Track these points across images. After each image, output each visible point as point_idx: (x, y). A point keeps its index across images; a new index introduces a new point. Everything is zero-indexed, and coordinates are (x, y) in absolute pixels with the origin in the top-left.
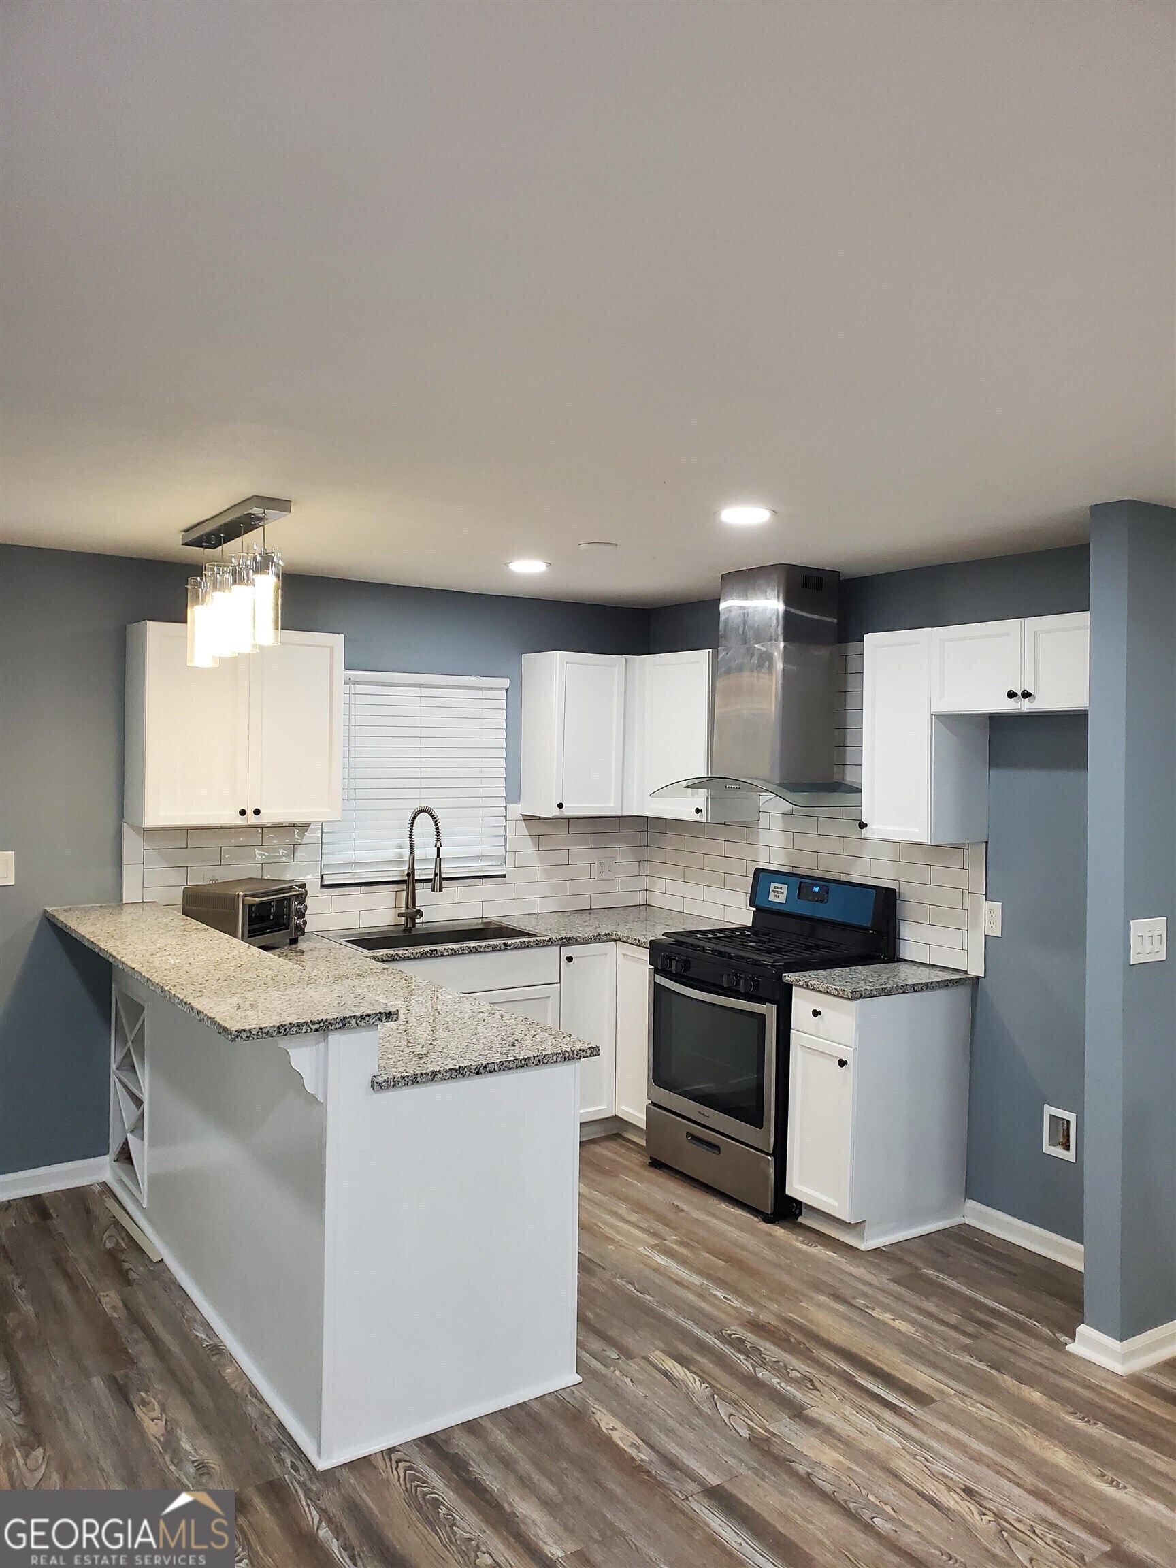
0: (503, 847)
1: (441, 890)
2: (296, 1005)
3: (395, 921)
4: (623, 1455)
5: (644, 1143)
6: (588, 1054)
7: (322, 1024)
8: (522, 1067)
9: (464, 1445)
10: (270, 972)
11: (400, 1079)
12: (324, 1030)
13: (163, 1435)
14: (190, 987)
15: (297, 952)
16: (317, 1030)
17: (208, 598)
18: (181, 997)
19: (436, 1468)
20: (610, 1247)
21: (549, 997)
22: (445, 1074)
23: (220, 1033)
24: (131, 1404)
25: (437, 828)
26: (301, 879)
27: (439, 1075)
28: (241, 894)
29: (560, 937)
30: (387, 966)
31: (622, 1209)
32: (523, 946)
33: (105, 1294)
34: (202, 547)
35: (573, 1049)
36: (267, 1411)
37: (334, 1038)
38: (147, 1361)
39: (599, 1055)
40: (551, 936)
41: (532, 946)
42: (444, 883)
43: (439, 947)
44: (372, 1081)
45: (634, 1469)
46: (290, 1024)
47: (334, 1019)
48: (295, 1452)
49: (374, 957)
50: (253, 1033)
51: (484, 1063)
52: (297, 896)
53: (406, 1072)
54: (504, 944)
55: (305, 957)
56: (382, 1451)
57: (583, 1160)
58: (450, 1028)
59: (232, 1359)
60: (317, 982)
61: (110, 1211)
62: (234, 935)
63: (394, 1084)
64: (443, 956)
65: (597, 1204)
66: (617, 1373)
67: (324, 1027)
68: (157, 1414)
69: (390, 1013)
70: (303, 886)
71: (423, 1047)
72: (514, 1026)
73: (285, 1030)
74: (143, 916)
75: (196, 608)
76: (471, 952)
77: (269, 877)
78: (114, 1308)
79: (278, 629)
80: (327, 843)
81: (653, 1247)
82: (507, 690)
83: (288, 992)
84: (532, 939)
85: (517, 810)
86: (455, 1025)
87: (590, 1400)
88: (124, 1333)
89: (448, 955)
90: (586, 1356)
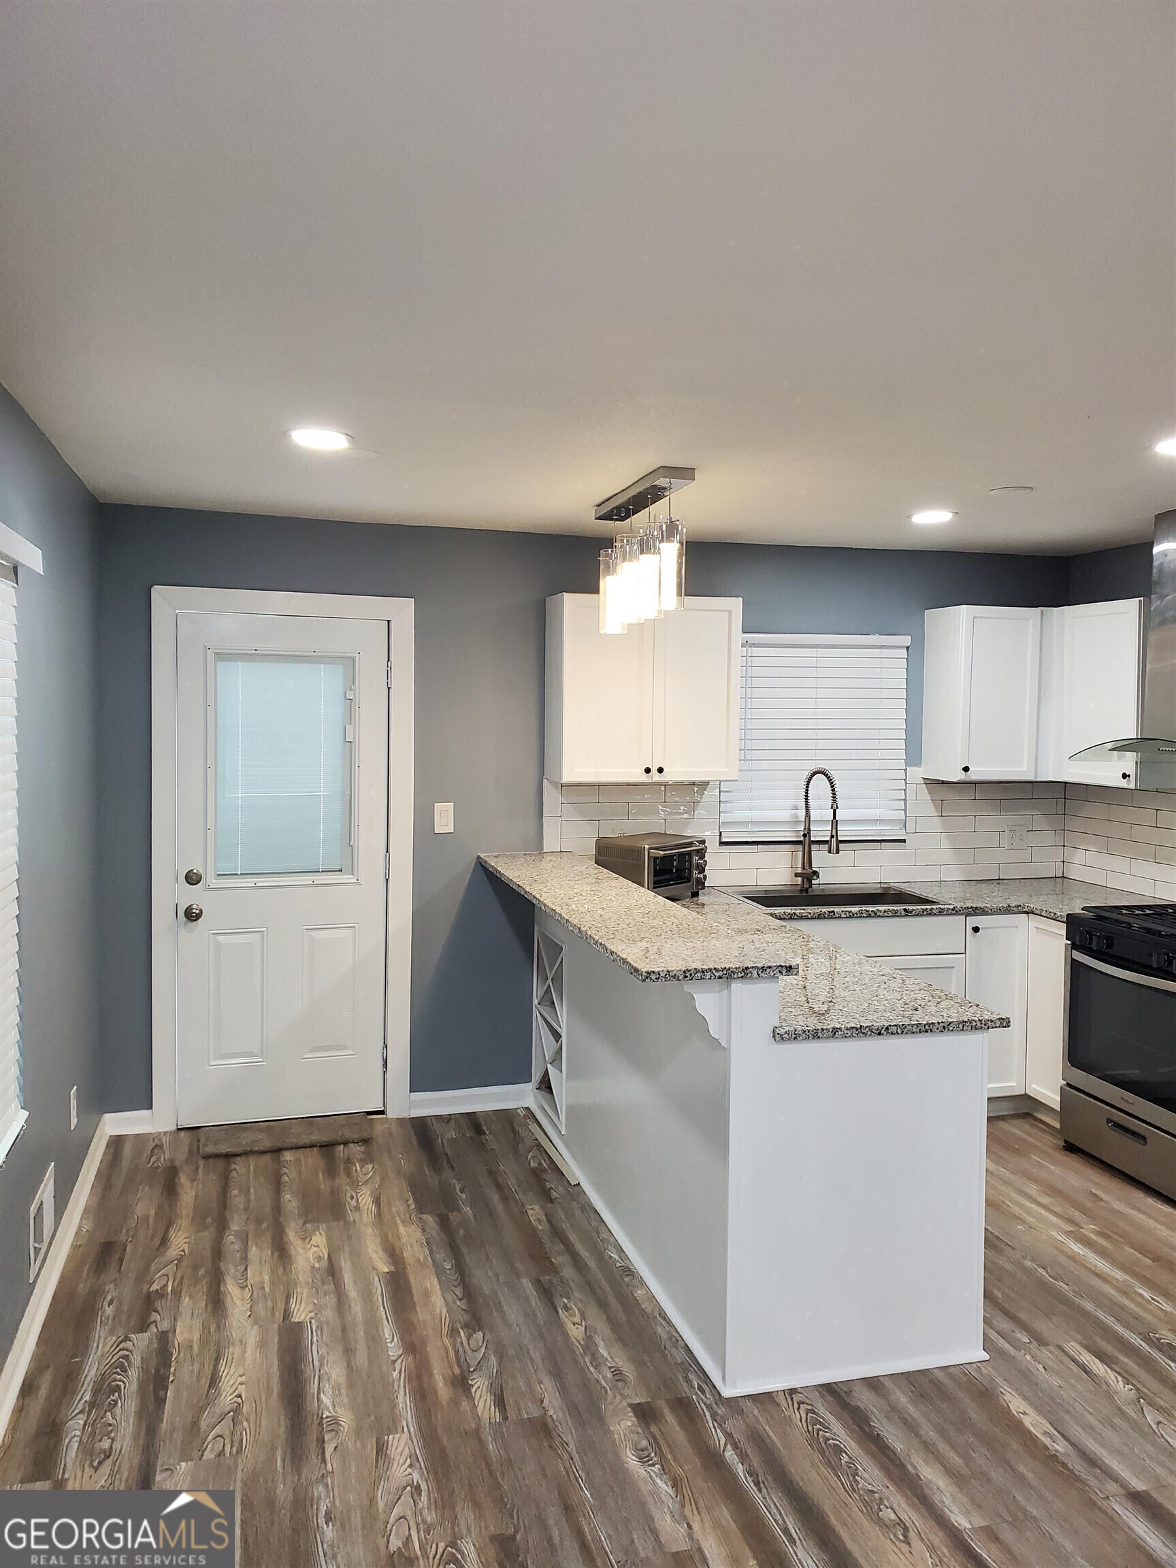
0: (903, 812)
1: (838, 853)
2: (701, 952)
3: (791, 881)
4: (1036, 1442)
5: (1057, 1125)
6: (998, 1025)
7: (725, 972)
8: (926, 1032)
9: (864, 1399)
10: (675, 920)
11: (800, 1032)
12: (727, 978)
13: (583, 1340)
14: (604, 930)
15: (698, 904)
16: (720, 977)
17: (619, 569)
18: (597, 938)
19: (838, 1418)
20: (1019, 1227)
21: (953, 967)
22: (846, 1032)
23: (632, 974)
24: (556, 1306)
25: (833, 790)
26: (700, 835)
27: (840, 1033)
28: (647, 847)
29: (966, 906)
30: (785, 924)
31: (1033, 1190)
32: (925, 913)
33: (531, 1207)
34: (612, 520)
35: (981, 1019)
36: (674, 1333)
37: (736, 986)
38: (568, 1272)
39: (1009, 1026)
40: (956, 905)
41: (935, 914)
42: (841, 846)
43: (837, 909)
44: (774, 1032)
45: (1052, 1459)
46: (695, 969)
47: (736, 968)
48: (701, 1375)
49: (771, 915)
50: (661, 975)
51: (887, 1024)
52: (698, 851)
53: (807, 1026)
54: (905, 910)
55: (706, 909)
56: (784, 1391)
57: (990, 1136)
58: (850, 988)
59: (642, 1282)
60: (719, 933)
61: (533, 1134)
62: (641, 884)
63: (795, 1036)
64: (840, 917)
65: (1006, 1182)
66: (1028, 1357)
67: (728, 975)
68: (577, 1319)
69: (790, 967)
70: (703, 842)
71: (823, 1003)
72: (917, 992)
73: (691, 975)
74: (561, 864)
75: (607, 578)
76: (870, 916)
77: (672, 832)
78: (539, 1221)
79: (681, 596)
80: (725, 802)
81: (1069, 1234)
82: (908, 648)
83: (692, 939)
84: (934, 907)
85: (918, 774)
86: (856, 986)
87: (999, 1380)
88: (548, 1245)
89: (846, 917)
90: (993, 1335)
